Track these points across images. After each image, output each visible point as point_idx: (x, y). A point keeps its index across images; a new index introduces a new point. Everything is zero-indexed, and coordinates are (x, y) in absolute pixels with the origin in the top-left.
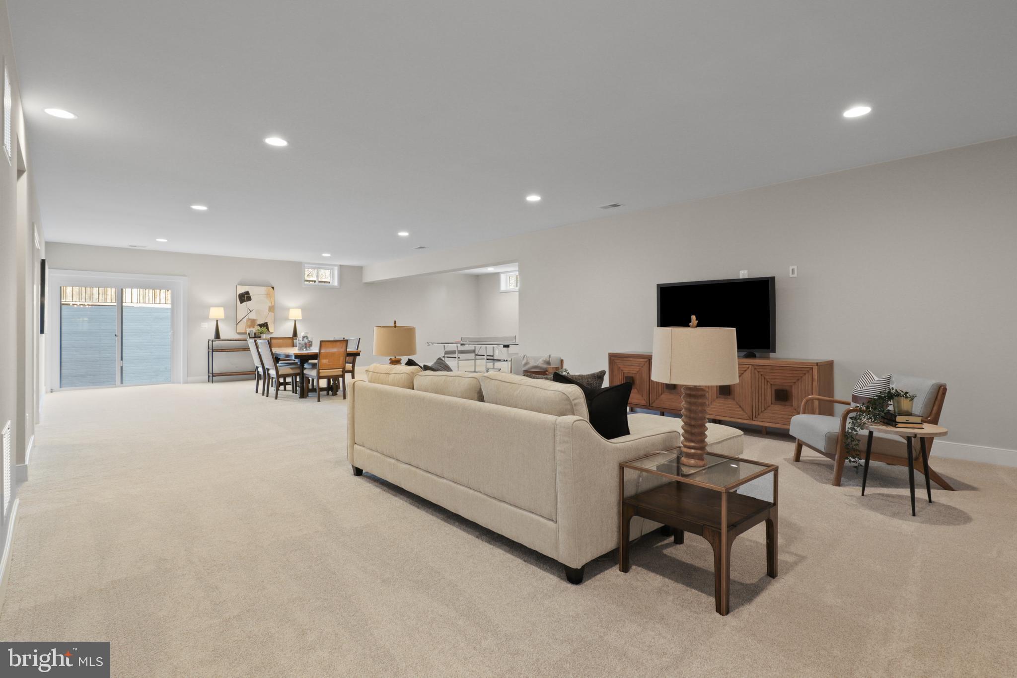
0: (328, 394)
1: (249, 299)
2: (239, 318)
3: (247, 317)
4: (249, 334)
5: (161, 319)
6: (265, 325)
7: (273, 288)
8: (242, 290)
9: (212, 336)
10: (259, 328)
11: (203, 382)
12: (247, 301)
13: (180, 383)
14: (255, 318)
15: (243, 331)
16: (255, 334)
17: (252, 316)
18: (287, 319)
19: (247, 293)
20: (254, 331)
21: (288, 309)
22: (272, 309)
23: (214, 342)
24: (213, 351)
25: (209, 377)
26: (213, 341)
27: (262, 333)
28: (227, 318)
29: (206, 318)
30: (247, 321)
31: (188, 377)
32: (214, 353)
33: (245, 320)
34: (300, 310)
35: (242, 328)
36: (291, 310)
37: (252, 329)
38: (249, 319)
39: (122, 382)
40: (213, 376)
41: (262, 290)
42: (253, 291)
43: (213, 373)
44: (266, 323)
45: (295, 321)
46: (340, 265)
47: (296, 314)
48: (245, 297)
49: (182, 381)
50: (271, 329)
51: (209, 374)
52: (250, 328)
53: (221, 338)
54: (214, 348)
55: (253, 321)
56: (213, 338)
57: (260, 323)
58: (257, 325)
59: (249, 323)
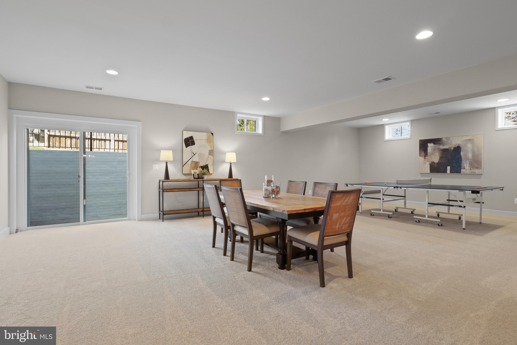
1: (193, 143)
2: (185, 160)
3: (191, 160)
4: (193, 174)
5: (123, 162)
6: (206, 167)
7: (212, 134)
8: (187, 135)
9: (163, 177)
10: (201, 169)
11: (155, 220)
12: (191, 145)
13: (136, 220)
14: (198, 161)
15: (188, 173)
16: (198, 175)
17: (196, 159)
18: (223, 162)
19: (191, 138)
20: (198, 173)
21: (225, 153)
22: (211, 153)
23: (164, 183)
24: (163, 192)
25: (160, 214)
26: (163, 182)
27: (204, 174)
28: (175, 160)
29: (157, 161)
30: (191, 163)
31: (142, 214)
32: (164, 192)
33: (189, 162)
34: (235, 154)
35: (187, 169)
36: (227, 154)
37: (195, 171)
38: (193, 162)
39: (85, 221)
40: (163, 214)
41: (204, 136)
42: (196, 136)
43: (163, 211)
44: (207, 165)
45: (231, 164)
46: (264, 116)
47: (231, 157)
48: (189, 142)
49: (137, 219)
50: (211, 171)
51: (160, 212)
52: (194, 170)
53: (170, 179)
54: (164, 188)
55: (196, 163)
56: (164, 179)
57: (202, 165)
58: (200, 167)
59: (193, 165)
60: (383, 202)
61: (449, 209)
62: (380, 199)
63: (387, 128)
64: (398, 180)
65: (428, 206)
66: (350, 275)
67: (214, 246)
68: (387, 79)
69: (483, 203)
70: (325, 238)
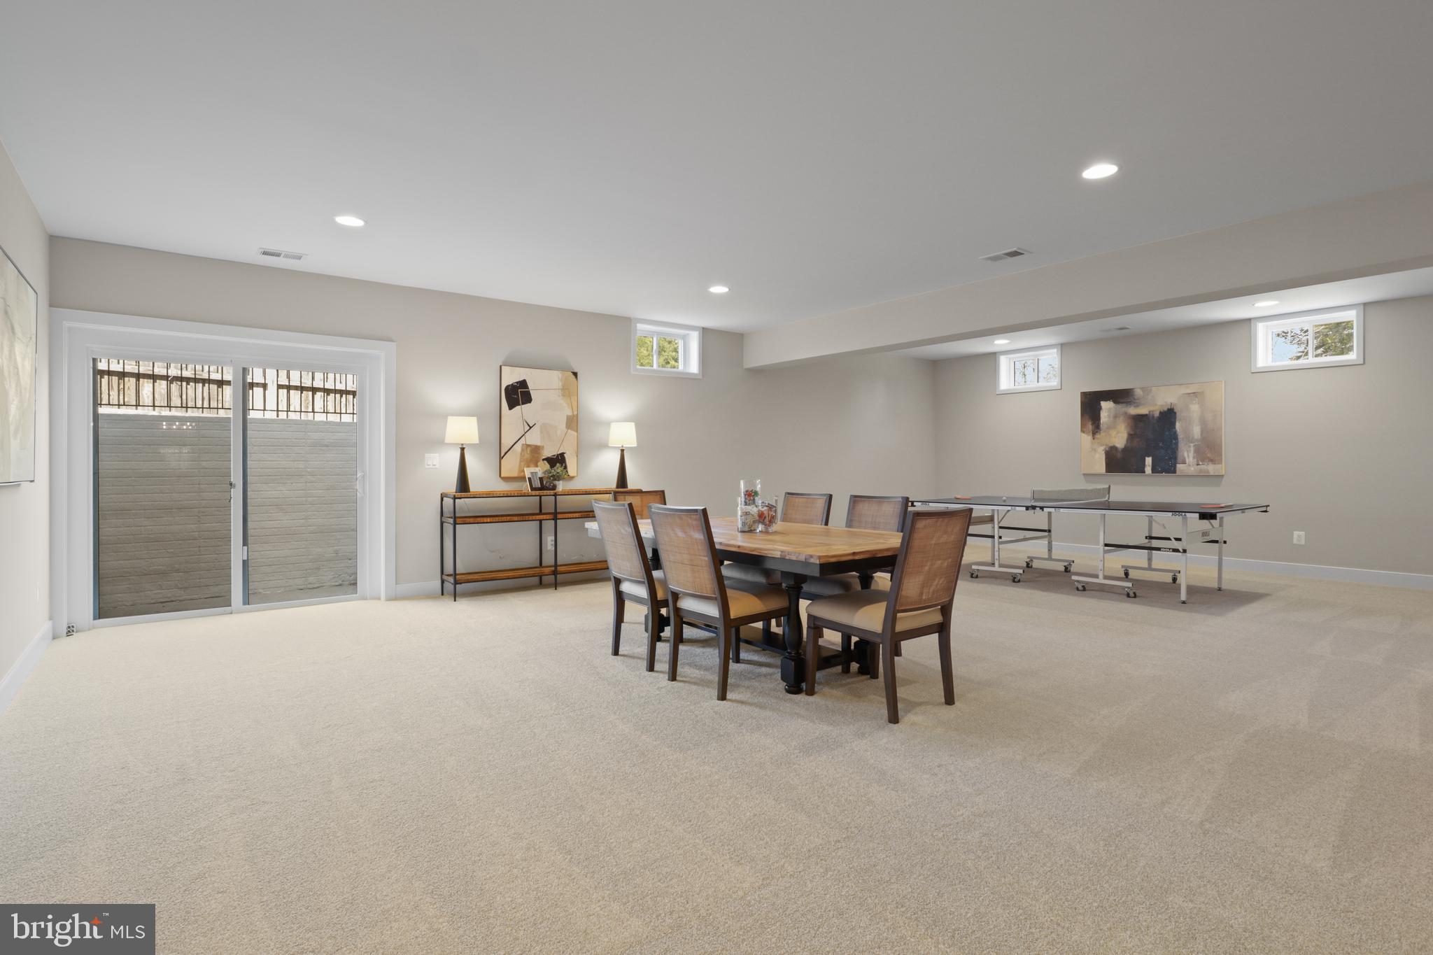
0: (846, 670)
1: (527, 399)
2: (507, 441)
3: (523, 440)
4: (530, 479)
5: (327, 446)
6: (559, 460)
7: (575, 374)
8: (511, 377)
9: (451, 485)
10: (547, 466)
11: (429, 596)
12: (523, 404)
13: (379, 599)
14: (538, 443)
15: (515, 474)
16: (541, 479)
17: (534, 438)
18: (603, 446)
19: (523, 384)
20: (540, 475)
21: (608, 424)
22: (573, 422)
23: (457, 500)
24: (455, 524)
25: (443, 582)
26: (455, 498)
27: (557, 477)
28: (481, 445)
29: (438, 443)
30: (522, 450)
31: (396, 584)
32: (457, 526)
33: (518, 447)
34: (633, 426)
35: (511, 465)
36: (613, 425)
37: (533, 469)
38: (528, 446)
39: (246, 601)
40: (456, 583)
41: (554, 379)
42: (538, 381)
43: (455, 574)
44: (562, 455)
45: (622, 451)
46: (704, 329)
47: (624, 434)
48: (518, 394)
49: (383, 596)
50: (572, 470)
51: (445, 577)
52: (528, 466)
53: (471, 490)
54: (457, 515)
55: (536, 450)
56: (455, 491)
57: (549, 455)
58: (543, 460)
59: (527, 455)
60: (1000, 543)
61: (1150, 559)
62: (993, 537)
63: (1004, 362)
64: (1035, 489)
65: (1105, 552)
66: (949, 699)
67: (616, 652)
68: (1015, 254)
69: (1225, 542)
70: (899, 615)
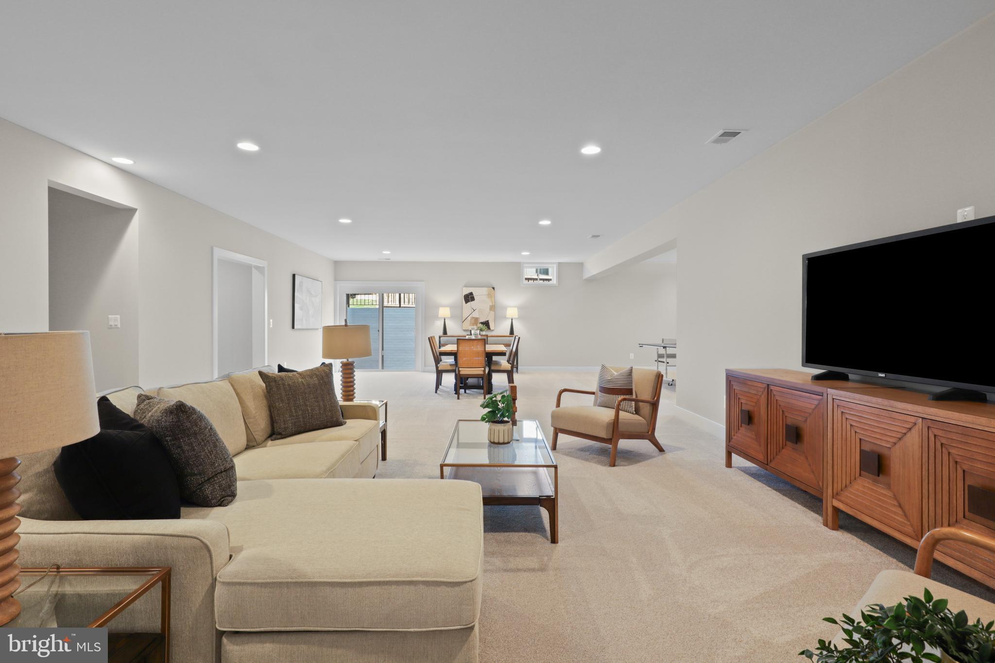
1: (473, 299)
2: (465, 316)
3: (471, 316)
6: (486, 324)
7: (494, 288)
8: (467, 291)
9: (441, 333)
10: (481, 325)
12: (471, 301)
14: (477, 316)
15: (467, 329)
17: (475, 315)
18: (505, 318)
19: (471, 294)
21: (505, 308)
22: (493, 308)
23: (441, 338)
27: (483, 330)
28: (453, 317)
29: (436, 317)
30: (471, 319)
33: (469, 318)
34: (516, 309)
35: (467, 325)
36: (508, 309)
38: (473, 318)
39: (383, 368)
41: (485, 291)
42: (476, 292)
44: (488, 321)
45: (512, 319)
46: (559, 263)
47: (512, 312)
48: (469, 298)
49: (421, 370)
50: (492, 326)
52: (473, 326)
53: (447, 334)
54: (440, 343)
55: (476, 319)
57: (482, 321)
58: (479, 323)
59: (473, 321)
60: (667, 366)
62: (664, 362)
64: (664, 338)
